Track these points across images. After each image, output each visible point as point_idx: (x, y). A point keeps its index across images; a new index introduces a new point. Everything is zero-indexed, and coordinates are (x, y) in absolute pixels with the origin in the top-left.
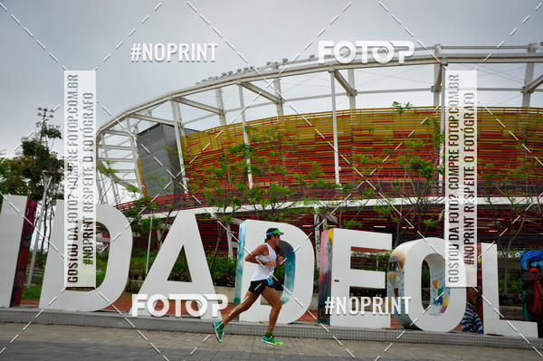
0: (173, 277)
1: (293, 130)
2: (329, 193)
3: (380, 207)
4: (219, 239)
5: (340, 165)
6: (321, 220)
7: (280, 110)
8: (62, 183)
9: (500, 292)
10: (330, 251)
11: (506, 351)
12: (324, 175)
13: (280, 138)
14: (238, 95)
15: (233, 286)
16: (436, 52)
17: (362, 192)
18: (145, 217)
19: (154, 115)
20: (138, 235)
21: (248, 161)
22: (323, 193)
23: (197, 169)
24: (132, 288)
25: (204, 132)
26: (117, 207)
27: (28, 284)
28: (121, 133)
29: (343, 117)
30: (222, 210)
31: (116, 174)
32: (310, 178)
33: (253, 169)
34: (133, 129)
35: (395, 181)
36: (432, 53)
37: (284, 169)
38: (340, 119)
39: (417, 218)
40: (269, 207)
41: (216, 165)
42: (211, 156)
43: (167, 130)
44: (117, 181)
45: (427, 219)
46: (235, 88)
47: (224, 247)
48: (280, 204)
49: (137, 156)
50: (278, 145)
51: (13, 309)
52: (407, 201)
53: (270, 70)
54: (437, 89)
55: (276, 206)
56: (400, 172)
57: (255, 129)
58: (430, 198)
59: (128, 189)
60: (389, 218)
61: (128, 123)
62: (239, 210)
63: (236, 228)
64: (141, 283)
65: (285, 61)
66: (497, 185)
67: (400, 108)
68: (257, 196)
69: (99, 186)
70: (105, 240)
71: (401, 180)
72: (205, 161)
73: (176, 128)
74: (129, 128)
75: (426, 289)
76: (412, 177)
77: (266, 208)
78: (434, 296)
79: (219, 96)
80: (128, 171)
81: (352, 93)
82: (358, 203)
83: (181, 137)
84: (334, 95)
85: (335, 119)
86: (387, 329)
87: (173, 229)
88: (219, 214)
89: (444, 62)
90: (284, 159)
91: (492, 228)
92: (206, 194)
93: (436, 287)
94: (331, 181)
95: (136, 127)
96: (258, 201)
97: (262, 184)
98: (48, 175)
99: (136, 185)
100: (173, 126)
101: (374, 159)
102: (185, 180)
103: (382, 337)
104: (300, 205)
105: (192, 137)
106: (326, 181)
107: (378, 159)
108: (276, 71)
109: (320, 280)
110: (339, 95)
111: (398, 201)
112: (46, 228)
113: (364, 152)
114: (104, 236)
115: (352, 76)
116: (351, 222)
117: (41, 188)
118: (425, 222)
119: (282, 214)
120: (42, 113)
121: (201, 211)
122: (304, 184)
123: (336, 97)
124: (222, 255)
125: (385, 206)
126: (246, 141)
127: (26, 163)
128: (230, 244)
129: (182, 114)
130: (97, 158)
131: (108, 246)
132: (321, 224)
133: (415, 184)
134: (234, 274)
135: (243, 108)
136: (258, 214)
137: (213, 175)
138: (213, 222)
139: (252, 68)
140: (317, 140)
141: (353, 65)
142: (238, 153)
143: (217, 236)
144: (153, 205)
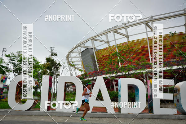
0: (97, 100)
1: (133, 46)
2: (148, 66)
3: (168, 70)
4: (111, 85)
5: (151, 56)
6: (146, 76)
7: (128, 39)
8: (59, 70)
10: (151, 87)
13: (129, 49)
14: (113, 36)
15: (118, 101)
18: (86, 79)
20: (84, 86)
21: (119, 58)
22: (146, 67)
23: (102, 62)
25: (102, 49)
26: (77, 77)
28: (76, 52)
30: (111, 75)
31: (75, 66)
32: (141, 62)
33: (121, 61)
34: (79, 51)
35: (173, 60)
37: (131, 59)
38: (150, 40)
40: (127, 73)
41: (108, 60)
42: (106, 57)
43: (90, 50)
44: (76, 68)
47: (113, 88)
48: (131, 72)
49: (81, 59)
50: (129, 51)
51: (48, 112)
52: (178, 67)
53: (123, 26)
55: (130, 73)
56: (174, 57)
57: (120, 47)
59: (79, 71)
60: (171, 74)
61: (78, 49)
62: (117, 75)
63: (117, 82)
65: (129, 22)
67: (173, 34)
68: (123, 70)
69: (70, 70)
71: (175, 60)
72: (104, 59)
74: (78, 50)
76: (179, 58)
77: (127, 74)
79: (107, 37)
80: (79, 65)
84: (147, 32)
85: (148, 40)
86: (176, 115)
87: (96, 83)
90: (131, 56)
92: (105, 71)
94: (149, 62)
95: (80, 50)
96: (123, 71)
97: (124, 65)
98: (54, 68)
99: (82, 69)
100: (92, 48)
102: (98, 66)
103: (174, 118)
104: (138, 71)
105: (99, 51)
106: (147, 62)
108: (126, 26)
110: (149, 32)
111: (174, 68)
112: (55, 85)
114: (73, 87)
115: (153, 24)
117: (53, 72)
119: (132, 75)
120: (51, 48)
121: (104, 76)
122: (139, 64)
124: (112, 91)
125: (170, 70)
126: (117, 51)
127: (48, 65)
128: (115, 87)
129: (95, 44)
130: (69, 61)
131: (75, 90)
132: (146, 78)
133: (181, 61)
134: (118, 97)
135: (115, 40)
136: (124, 76)
137: (107, 64)
138: (108, 80)
139: (117, 26)
140: (142, 48)
141: (153, 21)
142: (115, 55)
143: (110, 84)
144: (88, 75)
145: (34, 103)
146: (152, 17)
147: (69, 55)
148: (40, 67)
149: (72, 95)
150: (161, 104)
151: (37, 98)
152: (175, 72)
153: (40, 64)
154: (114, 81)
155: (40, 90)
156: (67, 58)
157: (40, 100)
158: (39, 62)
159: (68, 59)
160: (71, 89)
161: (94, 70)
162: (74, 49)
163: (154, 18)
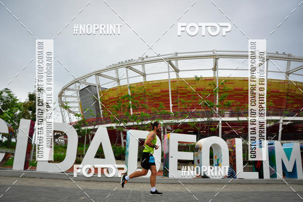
0: (97, 157)
1: (151, 88)
2: (167, 116)
3: (191, 122)
4: (117, 139)
5: (172, 103)
6: (164, 129)
7: (145, 79)
9: (243, 159)
10: (168, 143)
11: (246, 185)
12: (165, 108)
13: (145, 92)
14: (126, 72)
15: (124, 160)
16: (214, 53)
17: (182, 117)
18: (83, 128)
19: (87, 82)
20: (81, 137)
21: (130, 102)
22: (165, 116)
24: (78, 162)
25: (110, 89)
26: (71, 124)
27: (31, 160)
28: (72, 90)
29: (173, 82)
30: (118, 125)
31: (70, 109)
32: (159, 110)
33: (133, 106)
34: (77, 88)
35: (197, 110)
36: (212, 53)
37: (146, 105)
39: (207, 127)
40: (140, 123)
41: (115, 104)
42: (113, 100)
43: (93, 88)
44: (70, 112)
45: (211, 128)
46: (124, 69)
47: (120, 142)
49: (80, 100)
50: (144, 95)
51: (25, 171)
52: (202, 120)
53: (140, 61)
54: (215, 69)
55: (144, 123)
56: (199, 107)
57: (133, 88)
58: (213, 118)
59: (75, 116)
60: (194, 127)
61: (76, 86)
62: (127, 125)
63: (125, 133)
64: (82, 159)
65: (147, 57)
66: (242, 111)
67: (198, 78)
68: (135, 118)
69: (62, 114)
70: (65, 139)
71: (200, 110)
72: (111, 103)
73: (97, 87)
75: (212, 159)
76: (205, 109)
77: (139, 124)
78: (215, 162)
79: (117, 73)
80: (75, 107)
81: (177, 71)
82: (181, 121)
83: (99, 91)
84: (169, 72)
85: (170, 83)
86: (194, 178)
87: (97, 134)
88: (117, 127)
89: (217, 57)
90: (147, 101)
91: (240, 131)
92: (111, 118)
93: (216, 158)
94: (168, 111)
95: (79, 87)
96: (135, 121)
97: (137, 113)
99: (79, 113)
101: (187, 101)
102: (101, 111)
103: (192, 182)
105: (104, 91)
106: (166, 111)
107: (190, 101)
108: (143, 61)
109: (164, 157)
110: (171, 72)
111: (199, 120)
113: (183, 97)
114: (65, 137)
115: (177, 63)
116: (177, 130)
118: (211, 129)
119: (146, 127)
121: (109, 125)
122: (156, 112)
123: (170, 73)
124: (119, 146)
125: (193, 122)
126: (130, 93)
127: (30, 104)
128: (123, 141)
129: (100, 81)
130: (61, 101)
131: (66, 142)
132: (164, 131)
133: (206, 112)
134: (125, 155)
135: (128, 78)
136: (135, 127)
137: (114, 109)
138: (114, 131)
139: (132, 60)
140: (162, 92)
141: (177, 58)
142: (126, 99)
143: (116, 137)
144: (87, 123)
145: (5, 159)
146: (177, 54)
147: (62, 92)
148: (19, 107)
149: (63, 149)
150: (178, 165)
151: (9, 151)
152: (199, 125)
153: (18, 102)
154: (122, 133)
155: (16, 140)
156: (59, 96)
157: (13, 154)
158: (18, 100)
159: (61, 99)
160: (61, 140)
161: (95, 115)
162: (70, 85)
163: (179, 55)
